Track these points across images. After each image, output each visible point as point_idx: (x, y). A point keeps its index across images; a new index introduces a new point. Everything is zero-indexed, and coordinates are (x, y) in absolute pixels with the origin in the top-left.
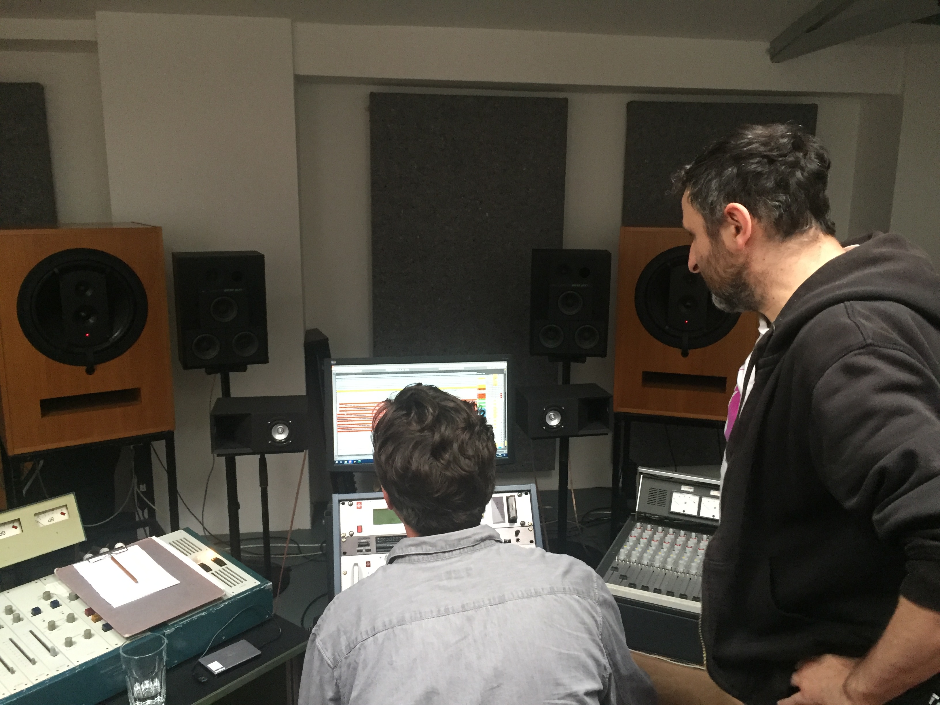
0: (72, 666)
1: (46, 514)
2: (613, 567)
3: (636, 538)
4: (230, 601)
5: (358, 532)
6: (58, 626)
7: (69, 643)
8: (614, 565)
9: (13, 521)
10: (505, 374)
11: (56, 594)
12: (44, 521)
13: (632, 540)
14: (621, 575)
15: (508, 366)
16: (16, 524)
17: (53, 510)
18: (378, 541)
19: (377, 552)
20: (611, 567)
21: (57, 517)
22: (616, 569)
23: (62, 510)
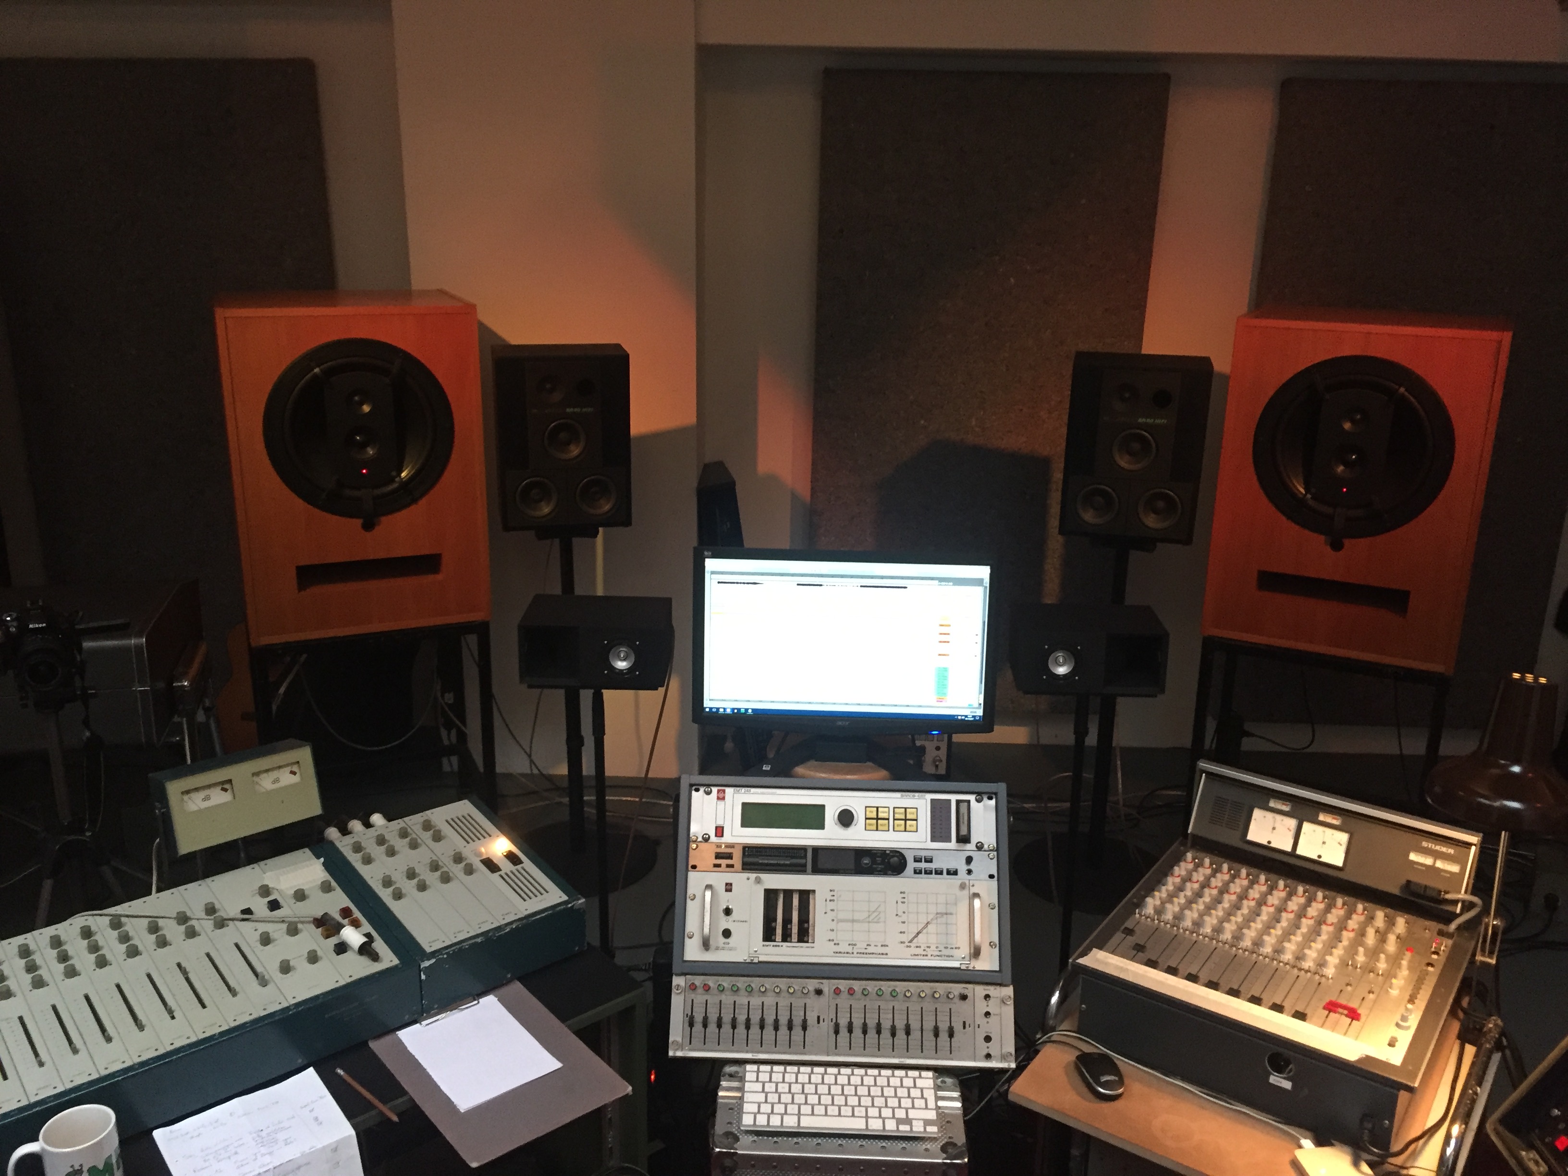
0: (285, 1004)
1: (270, 773)
2: (1126, 928)
3: (1181, 879)
4: (518, 923)
5: (716, 836)
6: (274, 940)
7: (286, 968)
8: (1129, 924)
9: (223, 783)
10: (986, 587)
11: (277, 890)
12: (266, 783)
13: (1171, 883)
14: (1137, 945)
15: (991, 575)
16: (227, 786)
17: (280, 767)
18: (747, 854)
19: (743, 869)
20: (1123, 928)
21: (286, 779)
22: (1129, 932)
23: (292, 768)
